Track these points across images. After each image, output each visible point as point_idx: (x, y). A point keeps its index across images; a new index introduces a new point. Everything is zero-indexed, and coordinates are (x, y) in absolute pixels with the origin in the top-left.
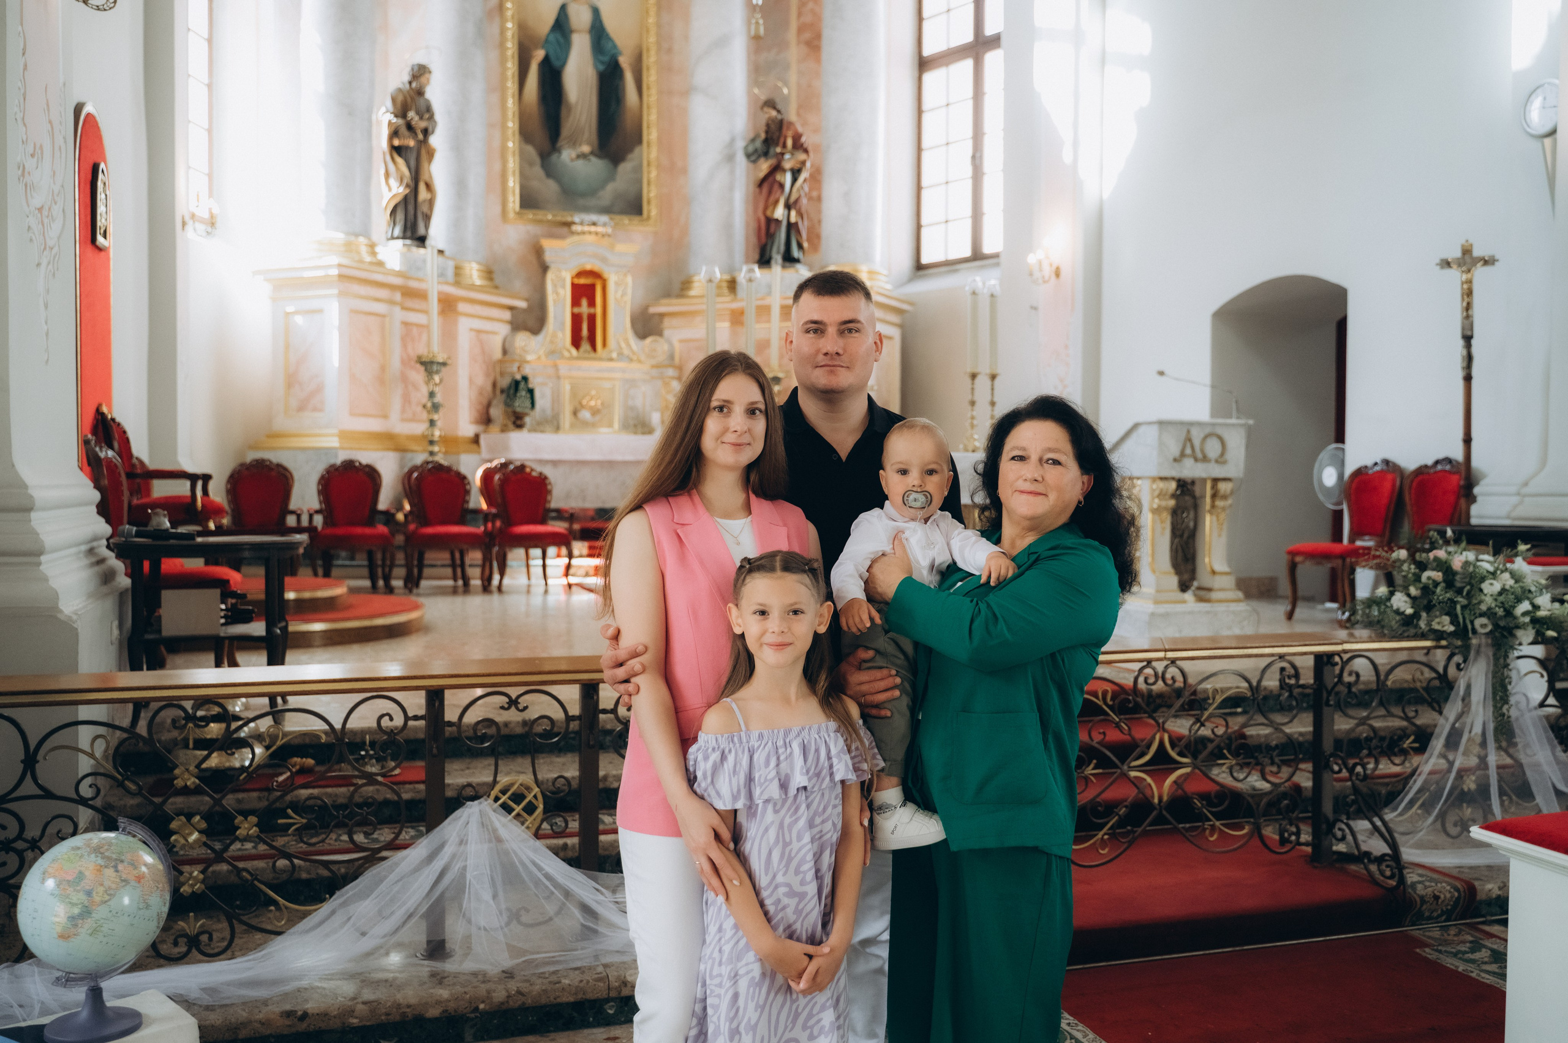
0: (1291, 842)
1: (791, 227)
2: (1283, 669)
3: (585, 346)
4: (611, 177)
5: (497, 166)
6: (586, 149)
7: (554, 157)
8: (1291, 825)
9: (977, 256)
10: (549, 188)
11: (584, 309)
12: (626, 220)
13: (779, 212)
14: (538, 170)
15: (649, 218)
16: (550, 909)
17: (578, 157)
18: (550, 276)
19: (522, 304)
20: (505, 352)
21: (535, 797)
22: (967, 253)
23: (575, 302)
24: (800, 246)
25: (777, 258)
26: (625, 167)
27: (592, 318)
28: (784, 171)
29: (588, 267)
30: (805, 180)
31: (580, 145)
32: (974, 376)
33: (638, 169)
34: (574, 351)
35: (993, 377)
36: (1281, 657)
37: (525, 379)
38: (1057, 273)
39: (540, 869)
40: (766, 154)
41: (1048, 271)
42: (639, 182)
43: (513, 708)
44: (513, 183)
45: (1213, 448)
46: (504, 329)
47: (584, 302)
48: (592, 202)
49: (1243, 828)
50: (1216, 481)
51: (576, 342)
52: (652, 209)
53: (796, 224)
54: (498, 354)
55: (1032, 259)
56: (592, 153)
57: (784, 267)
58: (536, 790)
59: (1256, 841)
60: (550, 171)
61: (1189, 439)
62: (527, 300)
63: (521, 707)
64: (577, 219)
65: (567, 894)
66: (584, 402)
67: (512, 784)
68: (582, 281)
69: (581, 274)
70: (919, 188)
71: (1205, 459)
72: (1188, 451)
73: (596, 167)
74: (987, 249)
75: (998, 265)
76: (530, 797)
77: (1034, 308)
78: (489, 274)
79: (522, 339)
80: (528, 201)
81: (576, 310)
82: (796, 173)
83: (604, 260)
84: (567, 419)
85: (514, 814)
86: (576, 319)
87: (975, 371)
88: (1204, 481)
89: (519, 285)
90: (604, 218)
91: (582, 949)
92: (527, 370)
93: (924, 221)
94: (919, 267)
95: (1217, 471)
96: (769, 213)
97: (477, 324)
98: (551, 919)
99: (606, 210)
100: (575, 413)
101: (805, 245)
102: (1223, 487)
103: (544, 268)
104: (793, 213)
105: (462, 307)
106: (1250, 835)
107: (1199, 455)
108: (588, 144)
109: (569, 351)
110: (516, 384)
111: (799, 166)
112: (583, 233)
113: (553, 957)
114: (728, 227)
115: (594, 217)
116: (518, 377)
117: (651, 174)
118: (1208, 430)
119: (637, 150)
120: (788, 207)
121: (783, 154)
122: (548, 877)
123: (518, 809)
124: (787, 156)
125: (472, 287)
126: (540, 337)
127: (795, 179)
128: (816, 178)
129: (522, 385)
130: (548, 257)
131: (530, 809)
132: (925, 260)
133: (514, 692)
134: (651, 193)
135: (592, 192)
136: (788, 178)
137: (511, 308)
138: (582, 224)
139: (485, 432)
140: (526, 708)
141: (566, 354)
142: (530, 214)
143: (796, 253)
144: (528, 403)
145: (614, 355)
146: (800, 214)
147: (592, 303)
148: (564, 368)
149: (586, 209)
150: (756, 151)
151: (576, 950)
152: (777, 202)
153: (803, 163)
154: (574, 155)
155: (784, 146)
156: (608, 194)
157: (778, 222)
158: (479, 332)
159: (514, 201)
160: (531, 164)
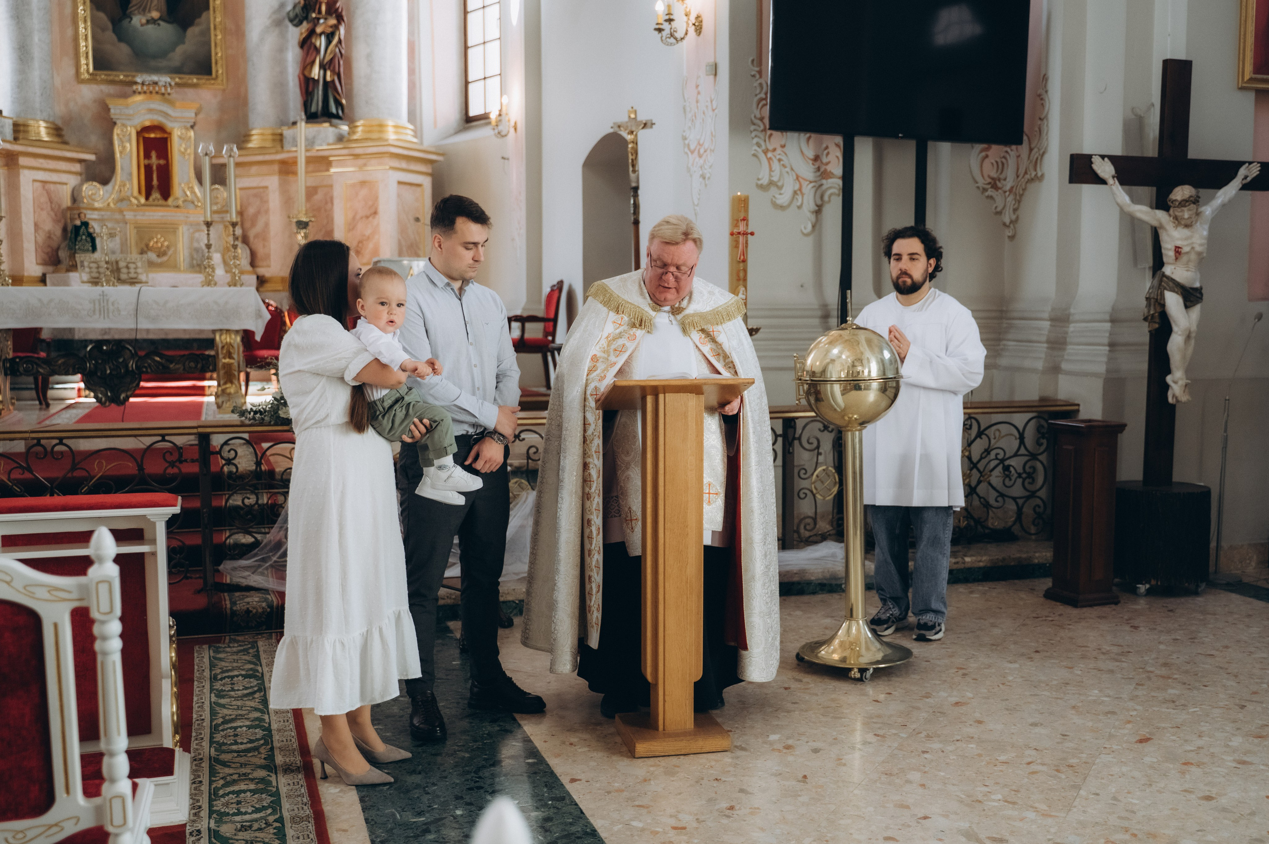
1: (327, 85)
3: (156, 194)
4: (181, 40)
5: (70, 32)
6: (155, 14)
7: (125, 22)
10: (122, 51)
11: (152, 160)
12: (194, 79)
13: (316, 72)
14: (110, 35)
15: (217, 77)
17: (148, 22)
18: (117, 132)
19: (93, 158)
20: (74, 199)
23: (143, 155)
24: (337, 102)
26: (193, 32)
27: (162, 169)
28: (319, 35)
29: (147, 124)
30: (338, 43)
31: (149, 11)
33: (206, 33)
34: (143, 200)
37: (86, 224)
40: (306, 18)
42: (208, 43)
44: (86, 46)
46: (73, 181)
47: (154, 155)
48: (163, 63)
51: (147, 191)
52: (219, 69)
54: (67, 202)
56: (161, 18)
60: (122, 35)
62: (97, 153)
64: (140, 78)
66: (151, 244)
68: (152, 135)
69: (144, 129)
70: (467, 48)
73: (166, 31)
78: (57, 131)
79: (90, 189)
80: (102, 63)
81: (148, 162)
82: (330, 37)
83: (166, 115)
86: (148, 170)
89: (94, 140)
90: (166, 78)
93: (469, 77)
94: (468, 121)
96: (306, 73)
97: (41, 176)
99: (177, 71)
101: (346, 101)
103: (111, 124)
104: (329, 73)
105: (22, 161)
108: (157, 10)
109: (136, 198)
111: (331, 30)
112: (143, 92)
115: (157, 77)
116: (81, 222)
117: (217, 37)
119: (204, 15)
120: (323, 67)
121: (318, 19)
124: (322, 21)
125: (39, 142)
126: (109, 187)
127: (329, 42)
129: (83, 229)
130: (114, 114)
132: (470, 113)
134: (218, 54)
135: (163, 54)
136: (323, 42)
137: (80, 161)
138: (143, 83)
139: (54, 272)
141: (134, 201)
142: (102, 75)
143: (333, 108)
144: (88, 246)
145: (180, 202)
148: (130, 214)
149: (152, 70)
150: (297, 16)
152: (313, 63)
153: (338, 26)
154: (144, 21)
155: (320, 12)
156: (177, 56)
157: (316, 81)
158: (44, 182)
159: (87, 64)
160: (104, 30)
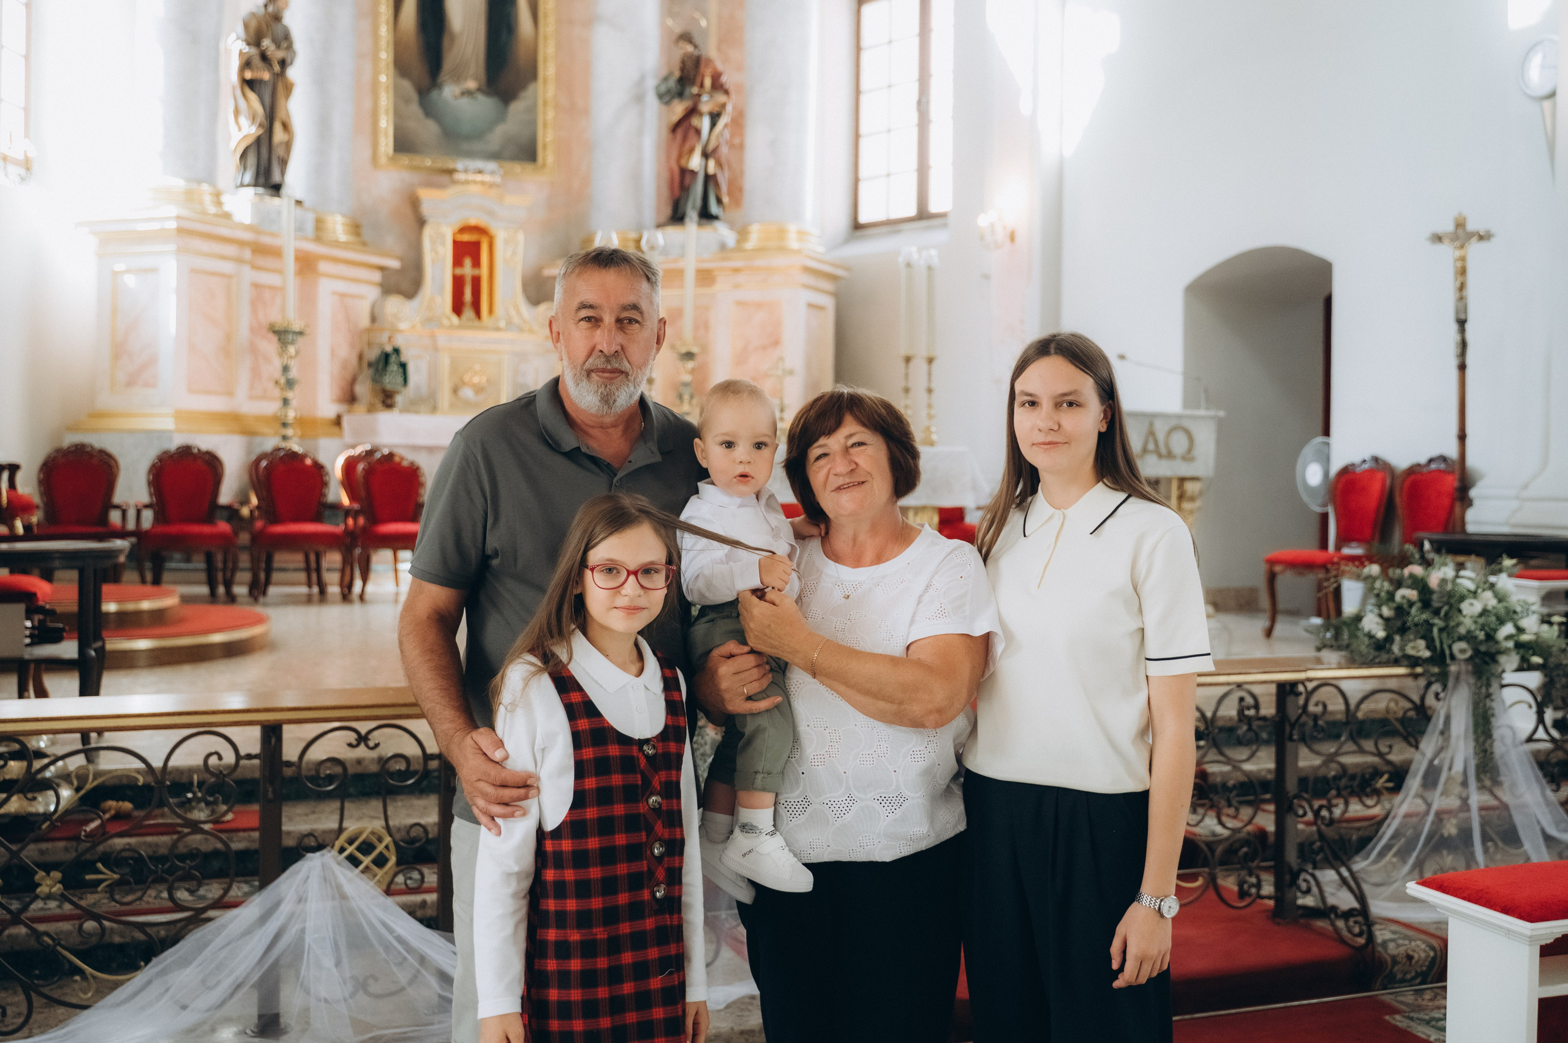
0: (1250, 895)
1: (709, 179)
2: (1242, 699)
3: (468, 313)
4: (501, 118)
5: (367, 103)
6: (471, 84)
7: (434, 94)
8: (1250, 875)
9: (923, 214)
10: (426, 129)
11: (467, 270)
12: (517, 167)
13: (695, 162)
14: (415, 109)
15: (544, 165)
16: (403, 977)
17: (463, 94)
18: (428, 232)
19: (394, 264)
20: (373, 319)
21: (387, 847)
22: (912, 212)
23: (457, 262)
24: (719, 201)
25: (692, 215)
26: (517, 107)
27: (476, 282)
28: (701, 115)
29: (473, 222)
30: (726, 125)
31: (466, 80)
32: (908, 360)
33: (532, 110)
34: (455, 319)
35: (930, 361)
36: (1239, 685)
37: (397, 351)
38: (1012, 237)
39: (390, 930)
40: (680, 95)
41: (1001, 235)
42: (533, 123)
43: (362, 745)
44: (386, 123)
45: (1179, 443)
46: (372, 293)
47: (468, 262)
48: (478, 146)
49: (1196, 880)
50: (1182, 480)
51: (458, 308)
52: (547, 155)
53: (715, 176)
54: (365, 322)
55: (983, 221)
56: (479, 89)
57: (700, 224)
58: (388, 840)
59: (1211, 894)
60: (429, 110)
61: (1151, 433)
62: (401, 259)
63: (371, 744)
64: (460, 165)
65: (423, 960)
66: (467, 378)
67: (361, 833)
68: (466, 237)
69: (464, 229)
70: (857, 136)
71: (1170, 455)
72: (1151, 446)
73: (485, 104)
74: (934, 208)
75: (945, 226)
76: (380, 848)
77: (986, 277)
78: (356, 228)
79: (394, 305)
80: (404, 145)
81: (459, 271)
82: (715, 117)
83: (491, 213)
84: (445, 397)
85: (361, 867)
86: (458, 283)
87: (910, 353)
88: (1169, 480)
89: (392, 241)
90: (492, 166)
91: (439, 1023)
92: (400, 341)
93: (863, 173)
94: (857, 227)
95: (1185, 470)
96: (683, 162)
97: (342, 287)
98: (403, 989)
99: (495, 156)
100: (455, 391)
101: (726, 199)
102: (1191, 487)
103: (421, 222)
104: (712, 164)
105: (323, 266)
106: (1205, 888)
107: (1163, 451)
108: (476, 79)
109: (449, 318)
110: (386, 357)
111: (717, 109)
112: (467, 182)
113: (405, 1033)
114: (636, 178)
115: (480, 164)
116: (389, 349)
117: (547, 116)
118: (1173, 423)
119: (531, 88)
120: (706, 155)
121: (699, 95)
122: (400, 940)
123: (367, 860)
124: (705, 98)
125: (336, 244)
126: (415, 303)
127: (713, 124)
128: (738, 123)
129: (393, 358)
130: (426, 209)
131: (381, 861)
132: (863, 219)
133: (363, 727)
134: (547, 137)
135: (478, 135)
136: (706, 123)
137: (382, 269)
138: (466, 171)
139: (349, 412)
140: (377, 745)
141: (446, 322)
142: (405, 160)
143: (714, 208)
144: (400, 379)
145: (502, 324)
146: (719, 164)
147: (476, 263)
148: (442, 339)
149: (471, 155)
150: (669, 91)
151: (432, 1024)
152: (691, 151)
153: (723, 106)
154: (457, 92)
155: (702, 86)
156: (497, 136)
157: (694, 173)
158: (343, 296)
159: (386, 144)
160: (407, 101)
